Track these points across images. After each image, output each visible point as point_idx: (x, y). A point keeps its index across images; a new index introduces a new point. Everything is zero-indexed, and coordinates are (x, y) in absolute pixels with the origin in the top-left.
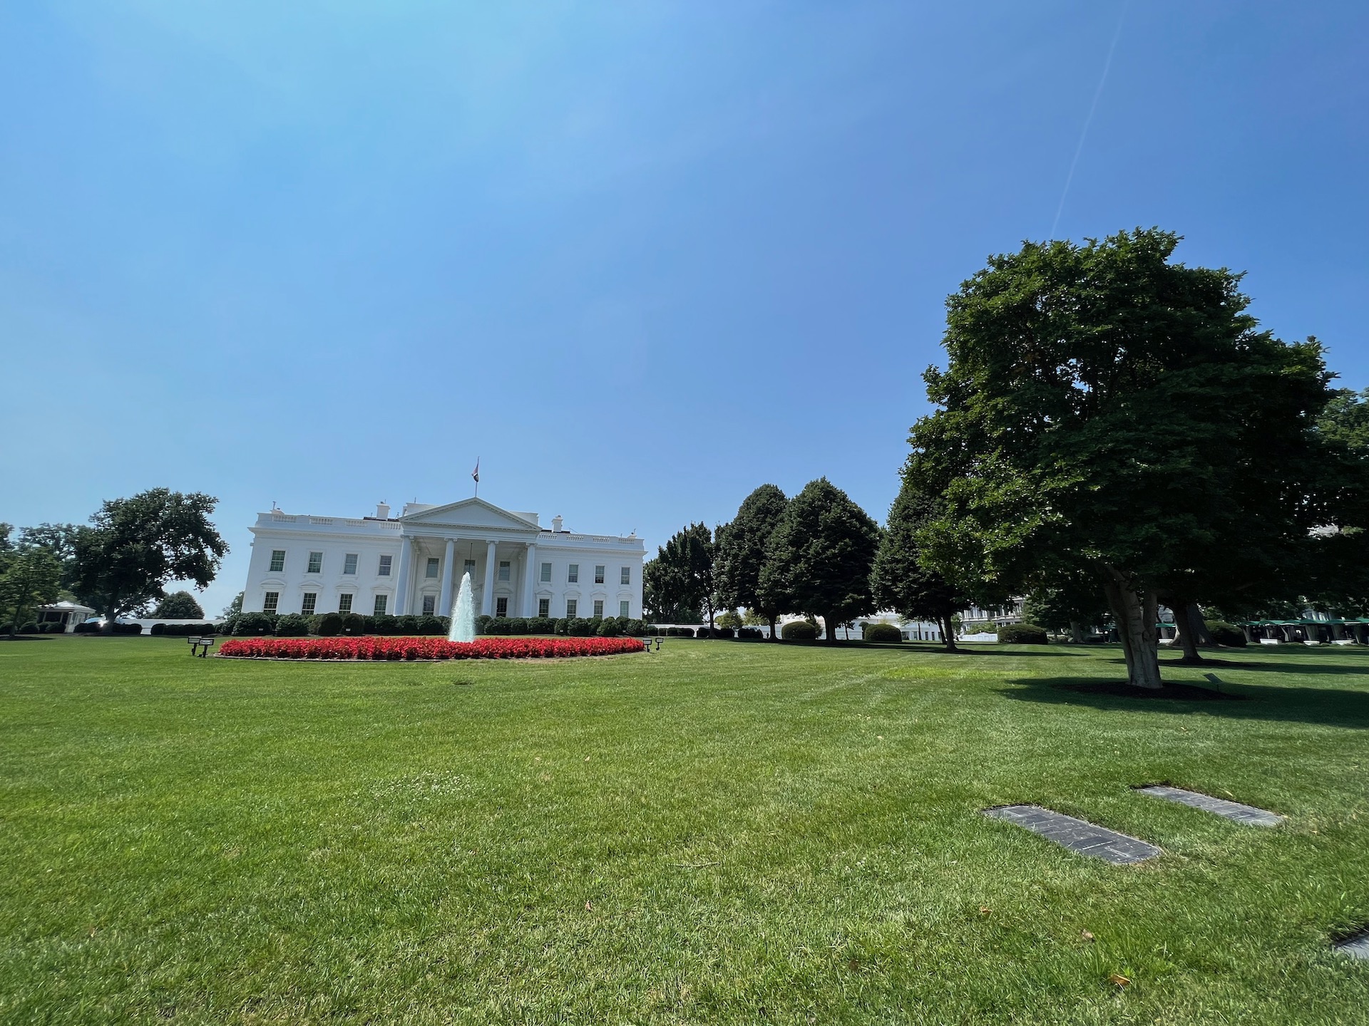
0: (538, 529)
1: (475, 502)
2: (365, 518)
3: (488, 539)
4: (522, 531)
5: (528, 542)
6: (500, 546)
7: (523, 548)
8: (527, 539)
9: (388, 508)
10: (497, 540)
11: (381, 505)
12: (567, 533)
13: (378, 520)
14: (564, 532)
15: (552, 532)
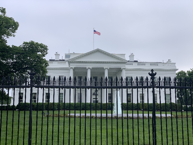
0: (126, 62)
1: (98, 51)
2: (50, 60)
3: (105, 67)
4: (119, 63)
5: (122, 67)
6: (110, 70)
7: (120, 70)
8: (121, 66)
9: (59, 55)
10: (109, 67)
11: (57, 54)
12: (137, 61)
13: (56, 61)
14: (135, 61)
15: (131, 62)
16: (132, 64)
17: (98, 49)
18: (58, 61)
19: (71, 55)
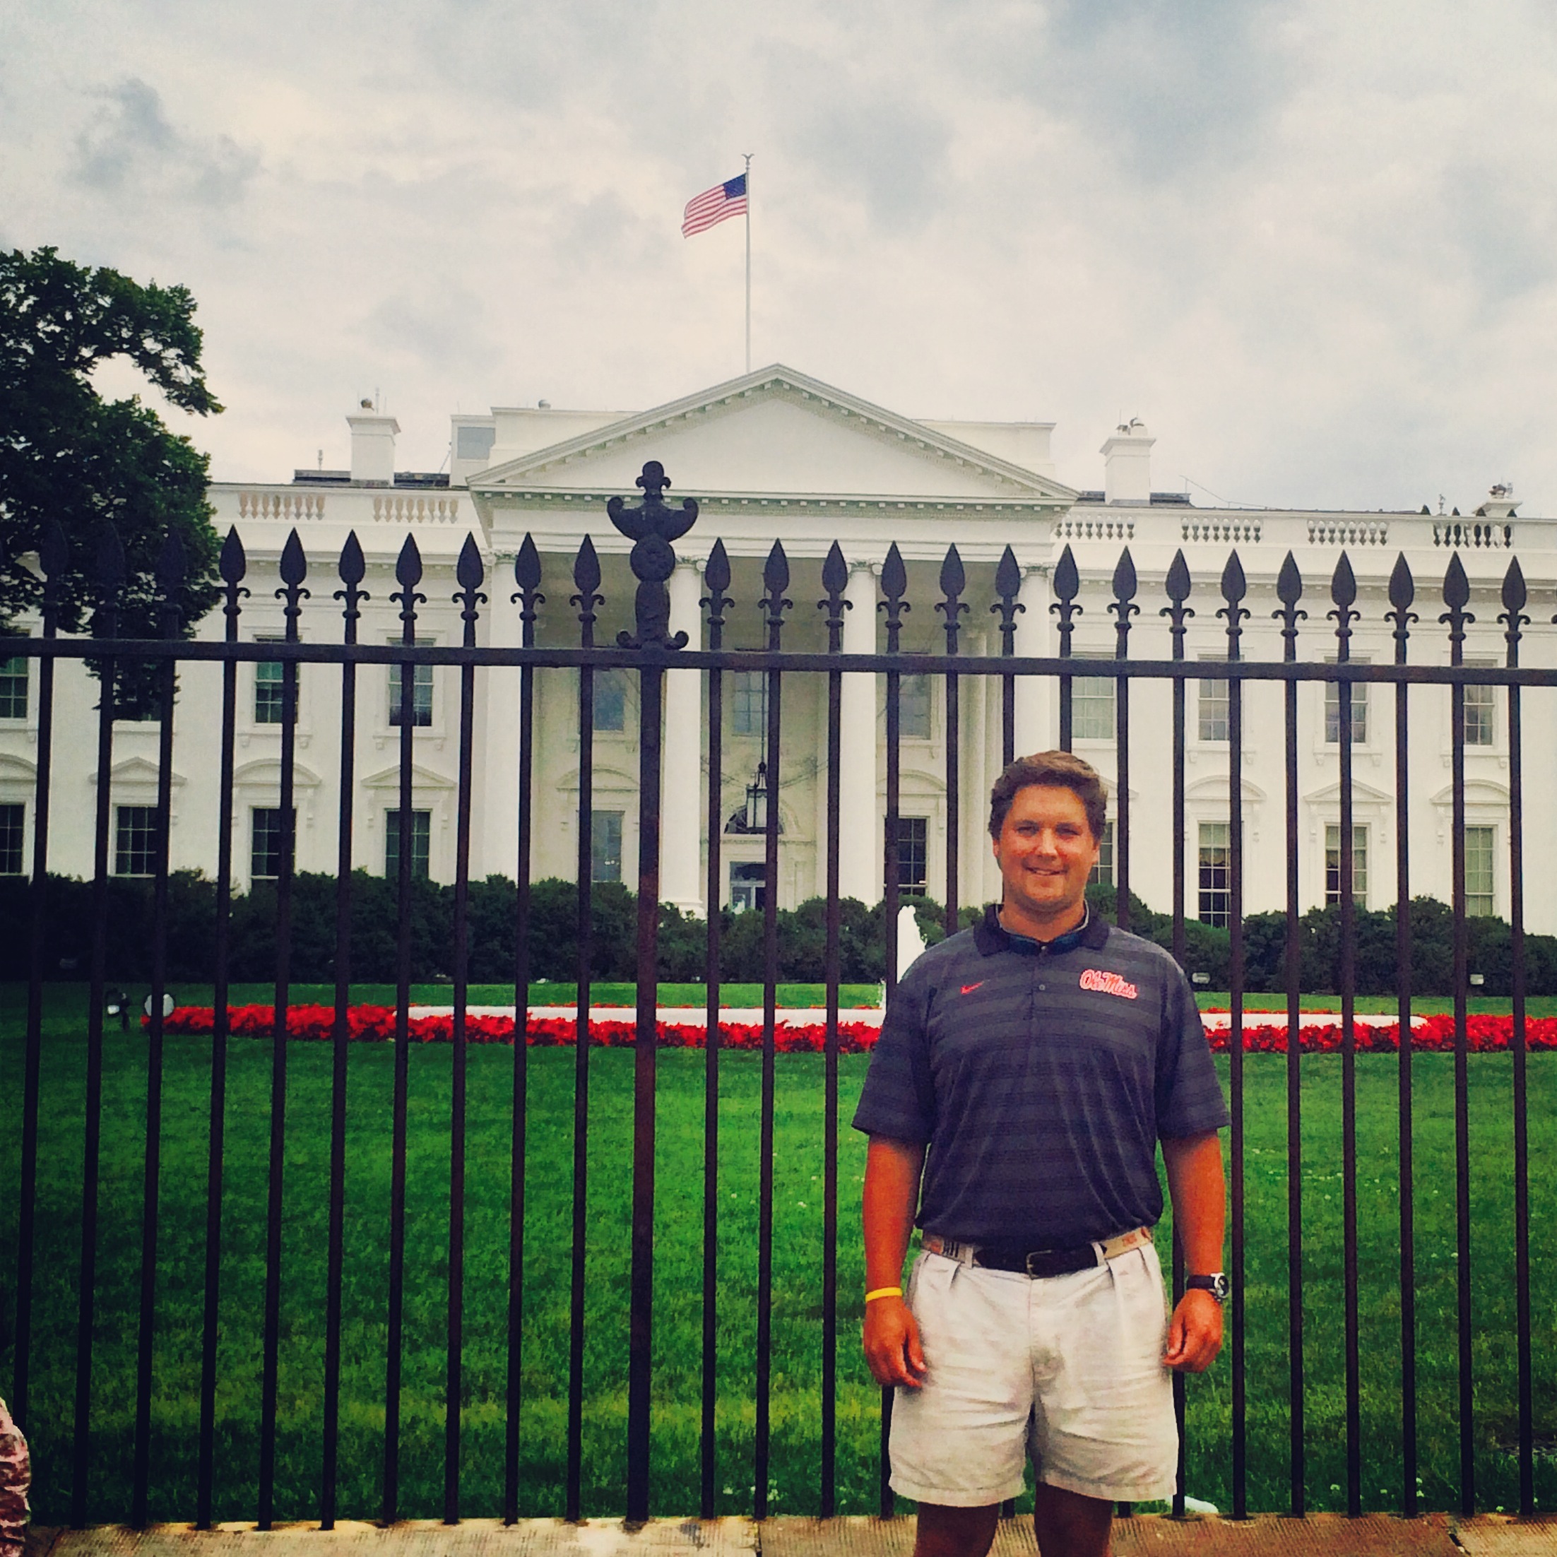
0: (1056, 499)
1: (777, 388)
2: (302, 478)
8: (1017, 544)
9: (393, 424)
10: (883, 555)
11: (367, 413)
12: (1178, 501)
13: (358, 484)
14: (1159, 500)
15: (1117, 503)
16: (1125, 530)
17: (778, 368)
18: (383, 485)
19: (501, 426)
